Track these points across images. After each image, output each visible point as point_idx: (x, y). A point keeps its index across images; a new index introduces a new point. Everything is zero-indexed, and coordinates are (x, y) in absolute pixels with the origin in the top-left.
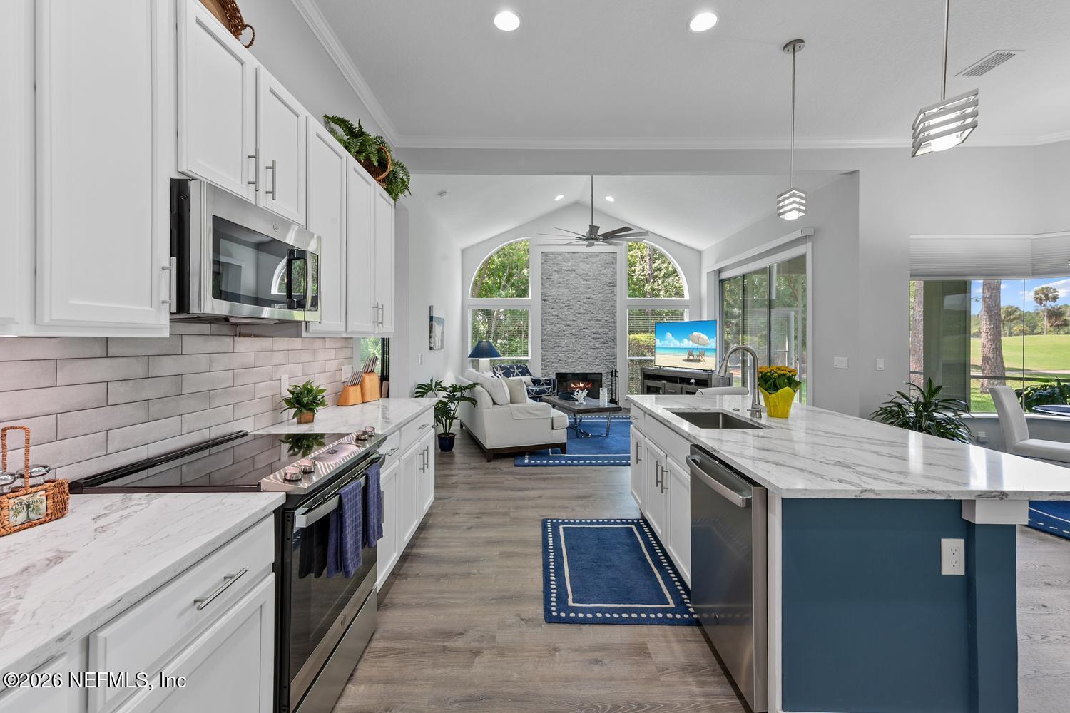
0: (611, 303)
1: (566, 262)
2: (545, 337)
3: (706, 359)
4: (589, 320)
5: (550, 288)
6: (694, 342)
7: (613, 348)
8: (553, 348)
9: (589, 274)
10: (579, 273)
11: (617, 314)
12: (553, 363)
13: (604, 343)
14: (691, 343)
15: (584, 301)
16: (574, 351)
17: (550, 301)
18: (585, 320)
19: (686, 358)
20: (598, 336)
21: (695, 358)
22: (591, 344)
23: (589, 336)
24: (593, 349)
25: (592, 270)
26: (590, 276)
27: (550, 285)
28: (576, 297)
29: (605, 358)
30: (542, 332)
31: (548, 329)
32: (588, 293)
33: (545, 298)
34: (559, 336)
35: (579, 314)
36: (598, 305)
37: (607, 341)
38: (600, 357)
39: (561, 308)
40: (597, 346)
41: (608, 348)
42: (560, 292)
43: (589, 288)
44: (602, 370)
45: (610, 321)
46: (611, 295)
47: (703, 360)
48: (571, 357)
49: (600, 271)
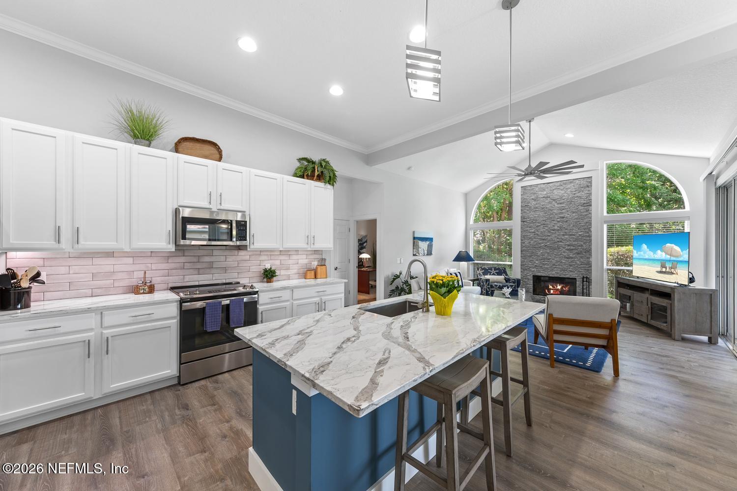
0: (586, 220)
1: (542, 191)
3: (678, 271)
4: (564, 235)
5: (528, 212)
6: (666, 253)
7: (588, 258)
8: (530, 256)
9: (563, 198)
10: (554, 199)
11: (592, 229)
12: (530, 267)
13: (578, 254)
14: (664, 254)
15: (559, 220)
16: (549, 259)
17: (528, 222)
18: (559, 235)
19: (659, 269)
20: (572, 248)
21: (668, 270)
22: (565, 254)
23: (563, 248)
24: (568, 258)
25: (566, 195)
26: (564, 199)
27: (528, 210)
28: (551, 217)
29: (579, 266)
30: (521, 245)
31: (527, 242)
32: (562, 213)
33: (524, 220)
34: (535, 248)
35: (553, 230)
36: (573, 223)
37: (581, 252)
38: (574, 265)
39: (537, 226)
40: (571, 256)
41: (582, 257)
42: (536, 214)
43: (563, 209)
44: (576, 275)
45: (585, 235)
46: (586, 213)
47: (675, 272)
48: (546, 264)
49: (575, 194)
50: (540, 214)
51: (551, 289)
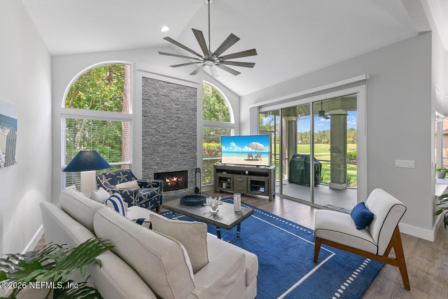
0: (193, 122)
1: (162, 89)
2: (145, 145)
3: (262, 158)
4: (179, 133)
5: (150, 107)
6: (252, 148)
7: (195, 153)
8: (152, 154)
9: (179, 100)
10: (172, 99)
11: (197, 130)
12: (152, 165)
13: (189, 150)
15: (176, 119)
16: (168, 156)
17: (150, 117)
18: (176, 133)
19: (247, 158)
20: (185, 145)
21: (254, 158)
22: (180, 150)
23: (179, 145)
24: (182, 154)
25: (181, 98)
26: (179, 102)
28: (170, 116)
29: (189, 160)
30: (143, 142)
31: (148, 139)
32: (178, 114)
33: (146, 114)
34: (156, 145)
35: (172, 128)
36: (185, 123)
37: (191, 148)
38: (187, 159)
39: (159, 123)
40: (184, 151)
41: (191, 153)
42: (158, 111)
43: (179, 110)
44: (188, 168)
45: (193, 134)
46: (193, 117)
47: (259, 159)
48: (166, 160)
49: (187, 99)
50: (160, 111)
51: (168, 182)
